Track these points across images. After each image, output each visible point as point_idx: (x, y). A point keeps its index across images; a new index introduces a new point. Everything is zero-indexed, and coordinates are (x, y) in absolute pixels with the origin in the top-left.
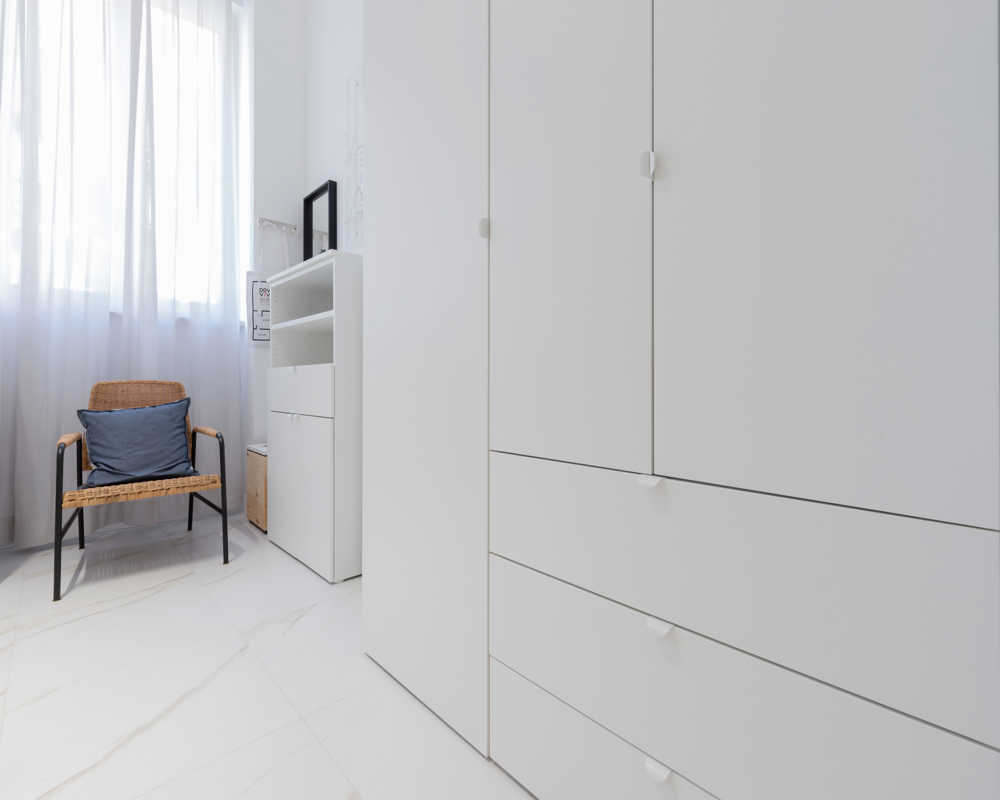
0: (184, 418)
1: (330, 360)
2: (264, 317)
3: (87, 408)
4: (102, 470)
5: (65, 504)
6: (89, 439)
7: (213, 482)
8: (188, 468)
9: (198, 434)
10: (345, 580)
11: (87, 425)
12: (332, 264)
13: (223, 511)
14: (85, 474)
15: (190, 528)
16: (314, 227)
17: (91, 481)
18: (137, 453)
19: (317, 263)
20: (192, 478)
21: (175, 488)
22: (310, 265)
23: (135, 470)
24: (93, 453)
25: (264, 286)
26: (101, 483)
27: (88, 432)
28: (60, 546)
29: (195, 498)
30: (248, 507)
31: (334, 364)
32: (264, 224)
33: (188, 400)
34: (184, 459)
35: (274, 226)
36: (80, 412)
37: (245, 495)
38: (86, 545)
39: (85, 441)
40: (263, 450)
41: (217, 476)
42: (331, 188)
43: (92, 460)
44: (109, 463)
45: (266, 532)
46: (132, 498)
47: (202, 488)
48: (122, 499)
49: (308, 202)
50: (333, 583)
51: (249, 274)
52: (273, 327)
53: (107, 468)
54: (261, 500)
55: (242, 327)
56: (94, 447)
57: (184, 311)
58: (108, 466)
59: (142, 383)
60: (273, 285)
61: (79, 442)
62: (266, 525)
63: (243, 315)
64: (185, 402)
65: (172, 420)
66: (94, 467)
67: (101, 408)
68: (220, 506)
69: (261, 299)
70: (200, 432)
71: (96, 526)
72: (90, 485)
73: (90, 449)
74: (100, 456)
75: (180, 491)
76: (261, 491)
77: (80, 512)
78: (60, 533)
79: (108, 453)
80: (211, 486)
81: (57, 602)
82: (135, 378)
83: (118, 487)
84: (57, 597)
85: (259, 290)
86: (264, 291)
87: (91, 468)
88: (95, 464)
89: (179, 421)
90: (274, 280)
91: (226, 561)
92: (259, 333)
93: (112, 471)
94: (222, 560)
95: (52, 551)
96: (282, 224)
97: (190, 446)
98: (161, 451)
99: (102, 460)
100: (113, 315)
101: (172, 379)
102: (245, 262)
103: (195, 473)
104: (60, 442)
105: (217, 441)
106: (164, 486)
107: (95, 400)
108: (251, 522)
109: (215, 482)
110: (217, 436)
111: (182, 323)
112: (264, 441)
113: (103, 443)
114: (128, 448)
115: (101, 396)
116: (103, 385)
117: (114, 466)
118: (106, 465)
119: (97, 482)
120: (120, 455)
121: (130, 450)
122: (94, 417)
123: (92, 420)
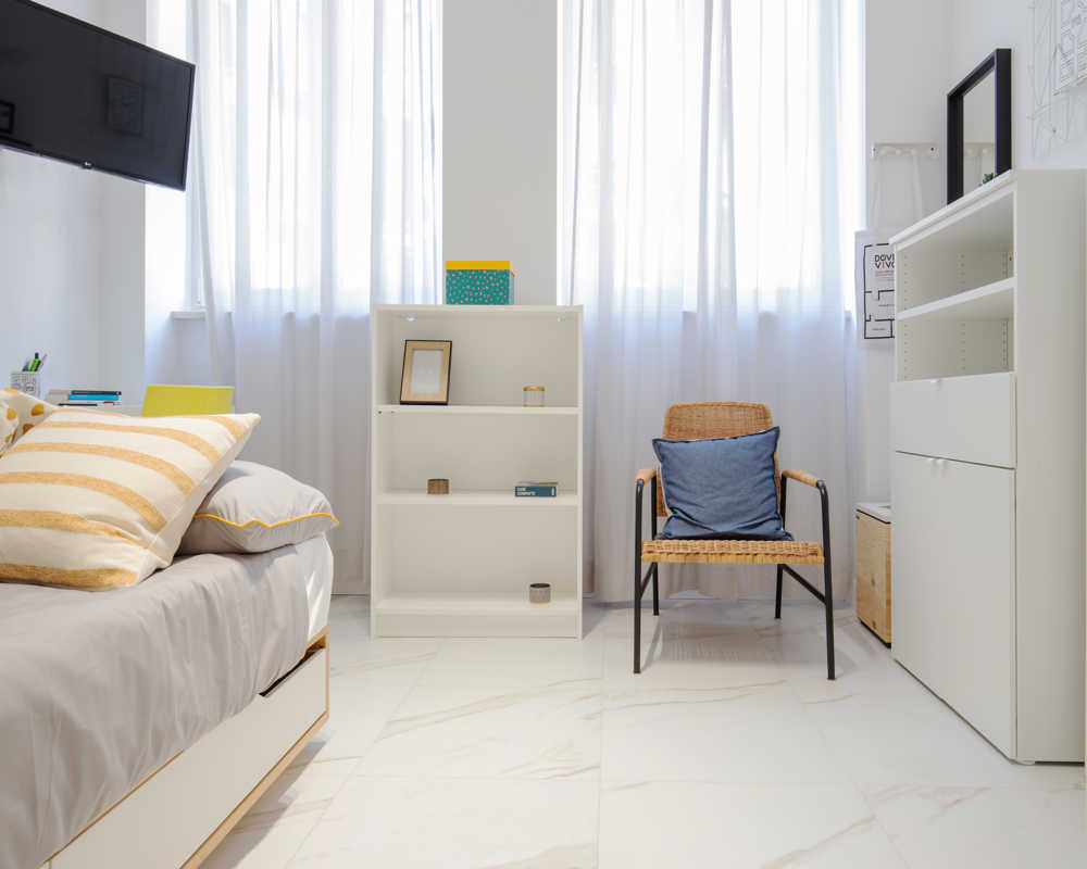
0: (772, 456)
1: (1006, 366)
2: (882, 302)
3: (661, 437)
4: (679, 518)
5: (644, 556)
6: (664, 476)
7: (812, 554)
8: (778, 529)
9: (789, 480)
10: (1038, 763)
11: (662, 458)
12: (1012, 194)
13: (827, 600)
14: (661, 521)
15: (778, 615)
16: (966, 140)
17: (668, 530)
18: (717, 500)
19: (976, 200)
20: (784, 543)
21: (764, 554)
22: (964, 207)
23: (717, 522)
24: (669, 495)
25: (882, 251)
26: (679, 534)
27: (664, 468)
28: (640, 608)
29: (785, 573)
30: (859, 600)
31: (1016, 372)
32: (881, 151)
33: (777, 430)
34: (772, 515)
35: (898, 152)
36: (655, 441)
37: (855, 581)
38: (660, 611)
39: (660, 479)
40: (884, 514)
41: (818, 543)
42: (1002, 62)
43: (668, 505)
44: (686, 510)
45: (888, 646)
46: (713, 559)
47: (798, 559)
48: (702, 560)
49: (955, 100)
50: (1014, 762)
51: (858, 235)
52: (899, 316)
53: (683, 516)
54: (880, 593)
55: (848, 320)
56: (672, 489)
57: (769, 304)
58: (687, 515)
59: (719, 405)
60: (900, 247)
61: (654, 480)
62: (890, 635)
63: (849, 302)
64: (773, 433)
65: (759, 458)
66: (670, 514)
67: (675, 438)
68: (823, 591)
69: (877, 274)
70: (792, 477)
71: (670, 590)
72: (667, 536)
73: (667, 490)
74: (677, 499)
75: (769, 560)
76: (880, 578)
77: (654, 568)
78: (639, 590)
79: (686, 495)
80: (810, 557)
81: (637, 675)
82: (710, 399)
83: (698, 542)
84: (637, 670)
85: (876, 258)
86: (884, 260)
87: (666, 515)
88: (672, 509)
89: (764, 461)
90: (901, 239)
91: (831, 676)
92: (877, 329)
93: (690, 521)
94: (826, 673)
95: (632, 611)
96: (911, 146)
97: (779, 496)
98: (746, 501)
99: (678, 505)
100: (687, 315)
101: (754, 400)
102: (853, 218)
103: (787, 536)
104: (639, 477)
105: (817, 494)
106: (750, 550)
107: (669, 427)
108: (863, 623)
109: (815, 553)
110: (817, 485)
111: (766, 321)
112: (885, 499)
113: (679, 482)
114: (707, 492)
115: (675, 421)
116: (678, 407)
117: (692, 514)
118: (684, 513)
119: (674, 533)
120: (698, 500)
121: (710, 495)
122: (668, 449)
123: (666, 453)
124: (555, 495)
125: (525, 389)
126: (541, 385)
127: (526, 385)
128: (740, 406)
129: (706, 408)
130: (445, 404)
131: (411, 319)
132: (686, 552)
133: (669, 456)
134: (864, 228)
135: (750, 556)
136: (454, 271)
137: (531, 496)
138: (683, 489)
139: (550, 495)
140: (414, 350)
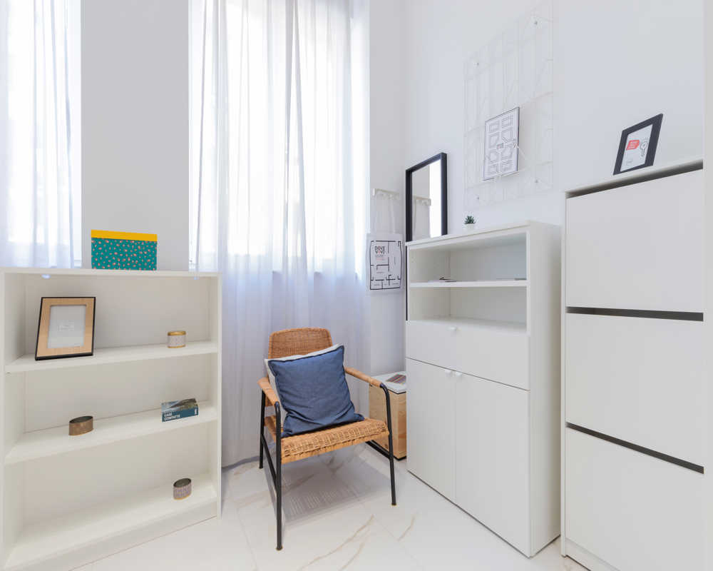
2: (379, 270)
4: (295, 418)
5: (283, 460)
6: (280, 387)
7: (383, 431)
8: (354, 413)
9: (346, 375)
11: (275, 374)
13: (390, 456)
17: (288, 429)
18: (319, 401)
20: (361, 423)
21: (358, 438)
23: (322, 417)
24: (283, 400)
25: (378, 244)
26: (298, 431)
27: (277, 380)
32: (377, 193)
33: (343, 348)
36: (269, 363)
43: (283, 406)
44: (297, 410)
49: (409, 172)
50: (530, 557)
51: (367, 235)
53: (297, 416)
56: (286, 396)
58: (300, 414)
59: (301, 330)
63: (360, 268)
64: (340, 350)
66: (286, 414)
68: (388, 451)
69: (376, 256)
72: (289, 434)
74: (291, 403)
79: (297, 401)
80: (382, 434)
81: (280, 551)
84: (280, 547)
85: (375, 248)
86: (378, 249)
88: (287, 410)
91: (394, 503)
92: (375, 284)
93: (303, 419)
94: (391, 502)
96: (390, 192)
99: (293, 408)
100: (275, 273)
101: (319, 326)
103: (360, 417)
106: (350, 438)
107: (272, 348)
110: (381, 386)
111: (317, 276)
113: (291, 391)
114: (312, 397)
115: (276, 344)
116: (277, 335)
117: (305, 414)
118: (297, 413)
119: (295, 430)
120: (307, 403)
121: (314, 399)
122: (279, 367)
123: (279, 370)
124: (197, 414)
125: (169, 334)
126: (183, 329)
127: (170, 331)
128: (313, 331)
129: (293, 333)
130: (91, 354)
131: (47, 277)
132: (312, 449)
133: (283, 373)
134: (369, 232)
135: (351, 442)
136: (100, 239)
137: (177, 418)
138: (296, 396)
139: (193, 415)
140: (52, 306)
